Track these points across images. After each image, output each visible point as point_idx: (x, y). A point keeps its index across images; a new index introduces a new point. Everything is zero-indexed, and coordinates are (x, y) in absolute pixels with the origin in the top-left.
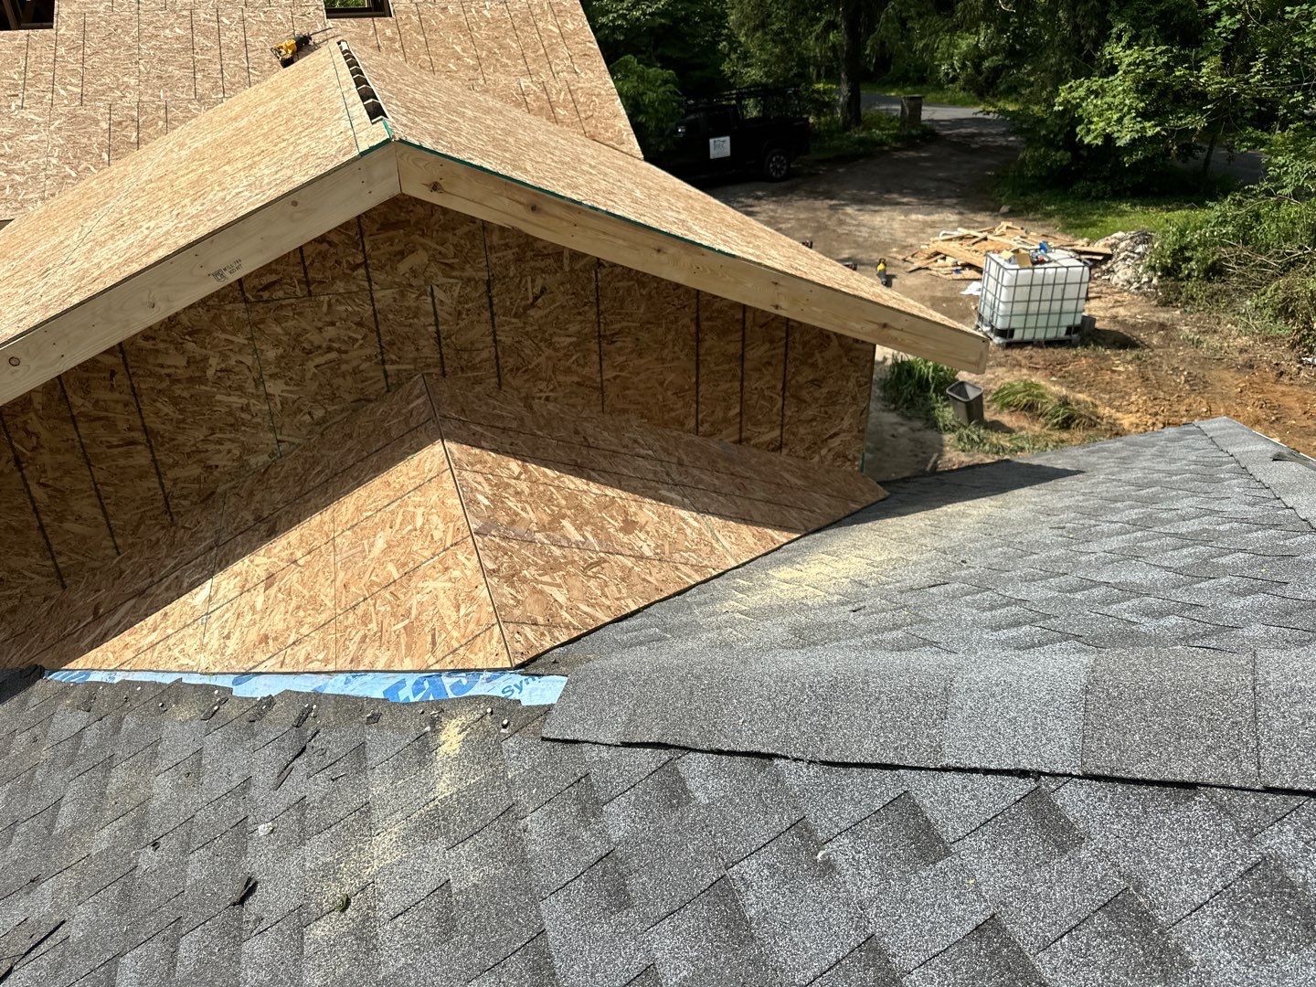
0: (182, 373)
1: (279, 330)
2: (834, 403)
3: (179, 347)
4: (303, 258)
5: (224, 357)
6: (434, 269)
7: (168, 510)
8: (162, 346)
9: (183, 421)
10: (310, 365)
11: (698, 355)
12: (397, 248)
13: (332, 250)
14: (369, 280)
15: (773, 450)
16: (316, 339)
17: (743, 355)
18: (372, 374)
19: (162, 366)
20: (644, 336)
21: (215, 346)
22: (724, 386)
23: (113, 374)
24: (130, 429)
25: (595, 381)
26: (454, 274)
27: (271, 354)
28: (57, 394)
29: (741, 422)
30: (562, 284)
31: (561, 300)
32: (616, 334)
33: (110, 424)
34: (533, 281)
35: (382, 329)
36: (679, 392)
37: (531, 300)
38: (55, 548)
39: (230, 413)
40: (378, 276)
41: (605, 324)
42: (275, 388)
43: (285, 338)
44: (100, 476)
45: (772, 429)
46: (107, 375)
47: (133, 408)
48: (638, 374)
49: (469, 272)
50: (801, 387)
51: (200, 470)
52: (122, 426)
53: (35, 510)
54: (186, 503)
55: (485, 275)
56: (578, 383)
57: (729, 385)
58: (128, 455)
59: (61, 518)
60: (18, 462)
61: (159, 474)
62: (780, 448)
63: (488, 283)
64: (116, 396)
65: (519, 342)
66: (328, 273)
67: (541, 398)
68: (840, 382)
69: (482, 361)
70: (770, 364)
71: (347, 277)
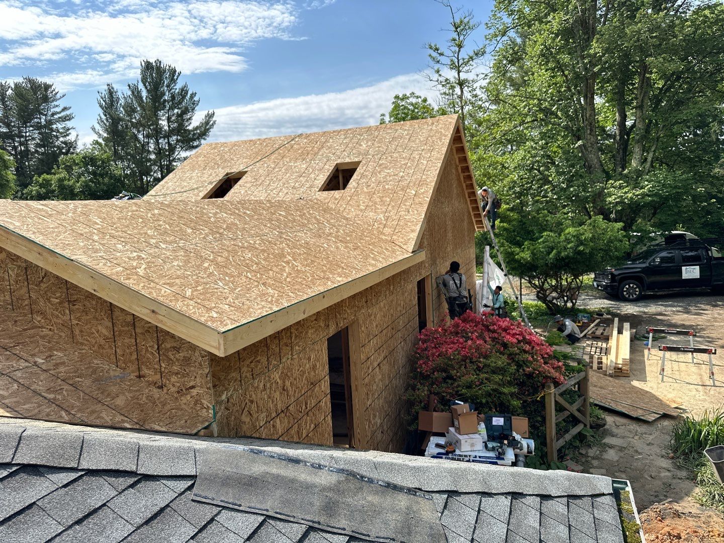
2: (189, 365)
11: (112, 319)
15: (159, 388)
20: (87, 304)
22: (127, 340)
25: (69, 324)
26: (15, 263)
29: (138, 364)
31: (52, 280)
32: (75, 301)
34: (42, 270)
36: (106, 339)
37: (41, 278)
41: (70, 295)
45: (156, 374)
49: (19, 263)
55: (24, 265)
56: (62, 324)
57: (130, 340)
63: (26, 268)
65: (38, 298)
67: (47, 329)
68: (190, 352)
69: (26, 305)
70: (149, 332)
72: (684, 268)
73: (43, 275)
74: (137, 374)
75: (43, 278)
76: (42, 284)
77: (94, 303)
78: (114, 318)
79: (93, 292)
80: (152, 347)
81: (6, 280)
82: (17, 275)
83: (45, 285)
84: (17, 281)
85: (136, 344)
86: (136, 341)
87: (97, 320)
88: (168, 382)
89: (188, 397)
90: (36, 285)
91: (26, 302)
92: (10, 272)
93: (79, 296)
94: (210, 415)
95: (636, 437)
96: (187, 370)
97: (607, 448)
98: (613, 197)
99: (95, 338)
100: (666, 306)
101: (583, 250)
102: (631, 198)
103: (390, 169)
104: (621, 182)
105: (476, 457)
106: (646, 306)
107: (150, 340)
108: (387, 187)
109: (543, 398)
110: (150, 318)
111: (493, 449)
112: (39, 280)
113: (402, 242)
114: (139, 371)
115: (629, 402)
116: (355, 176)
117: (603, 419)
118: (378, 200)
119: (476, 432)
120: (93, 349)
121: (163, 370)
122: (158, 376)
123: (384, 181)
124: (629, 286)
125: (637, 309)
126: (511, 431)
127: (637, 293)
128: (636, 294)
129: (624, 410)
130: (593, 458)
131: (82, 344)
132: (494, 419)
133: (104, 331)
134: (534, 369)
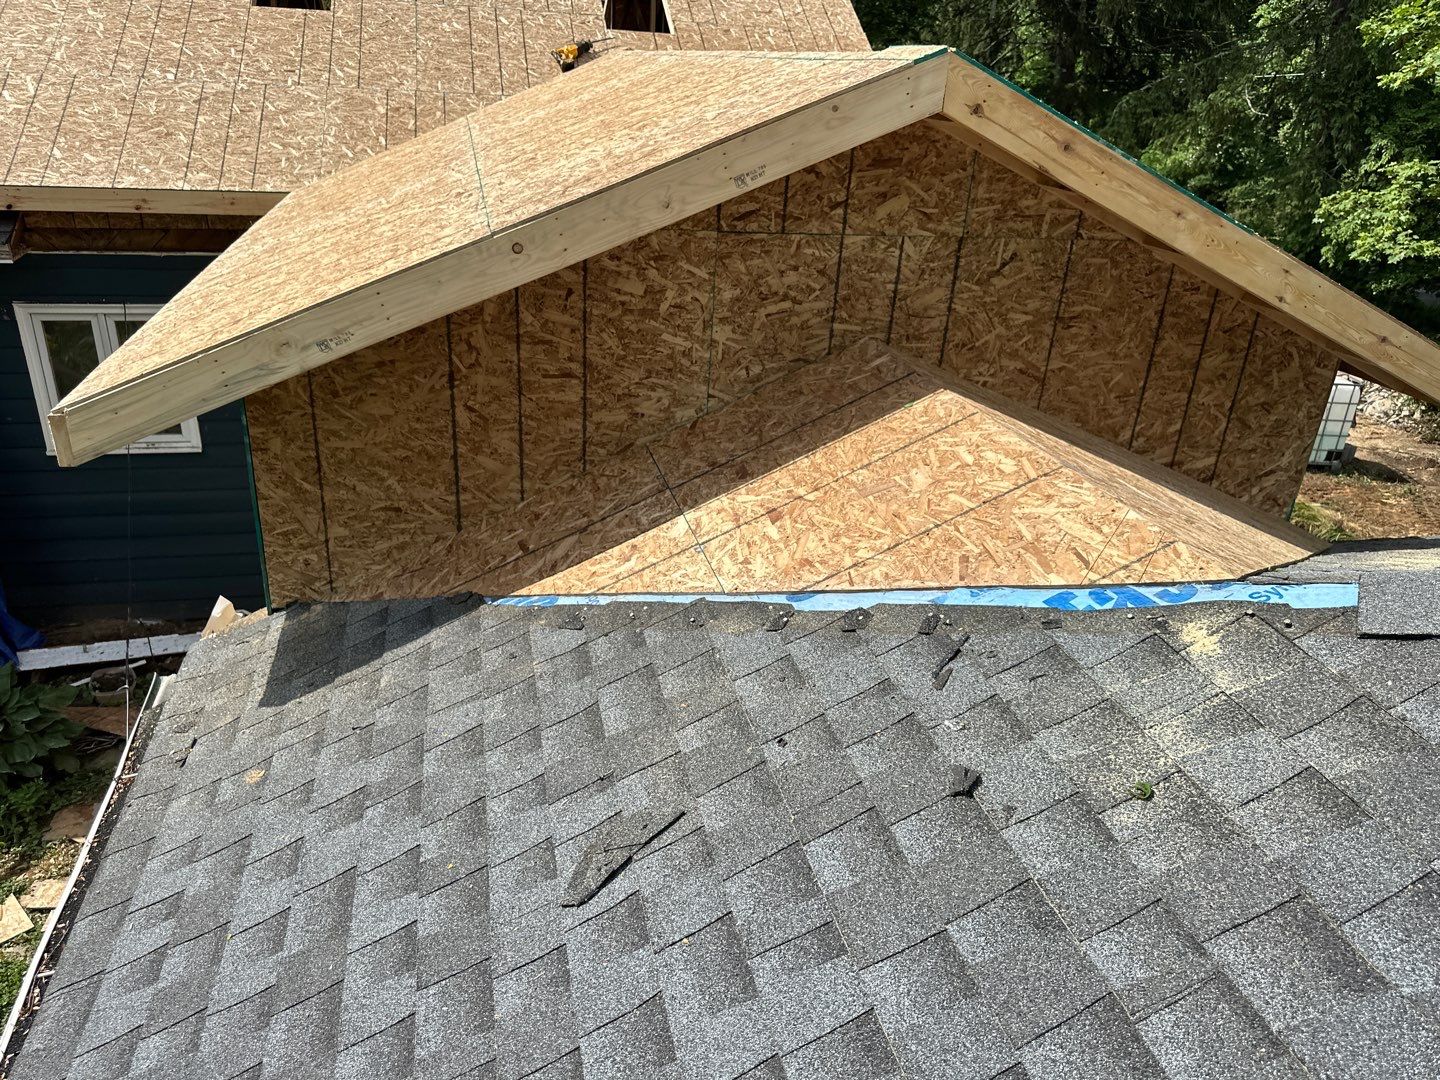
0: (637, 304)
1: (742, 268)
2: (1279, 434)
3: (641, 273)
4: (787, 187)
5: (682, 291)
6: (911, 217)
7: (583, 457)
8: (625, 268)
9: (624, 358)
10: (763, 312)
11: (1152, 355)
12: (882, 189)
13: (818, 183)
14: (845, 222)
15: (1204, 481)
16: (774, 281)
17: (1198, 362)
18: (819, 332)
19: (618, 291)
20: (1103, 325)
21: (676, 277)
22: (1172, 396)
23: (570, 292)
24: (570, 359)
25: (1038, 369)
26: (930, 226)
27: (727, 295)
28: (509, 307)
29: (1178, 442)
30: (1035, 251)
31: (1029, 269)
32: (1074, 318)
33: (552, 350)
34: (1006, 245)
35: (842, 280)
36: (1123, 397)
37: (998, 266)
38: (462, 482)
39: (671, 357)
40: (855, 219)
41: (1067, 304)
42: (721, 334)
43: (745, 278)
44: (528, 407)
45: (1208, 455)
46: (563, 293)
47: (578, 336)
48: (1086, 368)
49: (945, 226)
50: (1249, 409)
51: (624, 417)
52: (564, 354)
53: (454, 437)
54: (602, 451)
55: (959, 231)
56: (1021, 371)
57: (1176, 395)
58: (560, 388)
59: (476, 451)
60: (451, 378)
61: (585, 414)
62: (1211, 479)
63: (961, 241)
64: (566, 318)
65: (973, 314)
66: (806, 210)
67: (978, 382)
69: (933, 331)
70: (1224, 377)
71: (824, 216)
73: (1007, 258)
74: (1168, 460)
75: (1004, 265)
76: (995, 280)
78: (1158, 351)
80: (1220, 406)
81: (890, 269)
82: (931, 256)
83: (1006, 282)
84: (923, 273)
85: (1188, 403)
86: (1189, 397)
87: (1114, 355)
90: (978, 283)
91: (935, 323)
92: (909, 247)
93: (1086, 307)
94: (1284, 516)
99: (1096, 396)
107: (1219, 393)
112: (990, 269)
114: (1175, 454)
121: (1226, 447)
122: (1212, 460)
123: (754, 26)
133: (1125, 381)
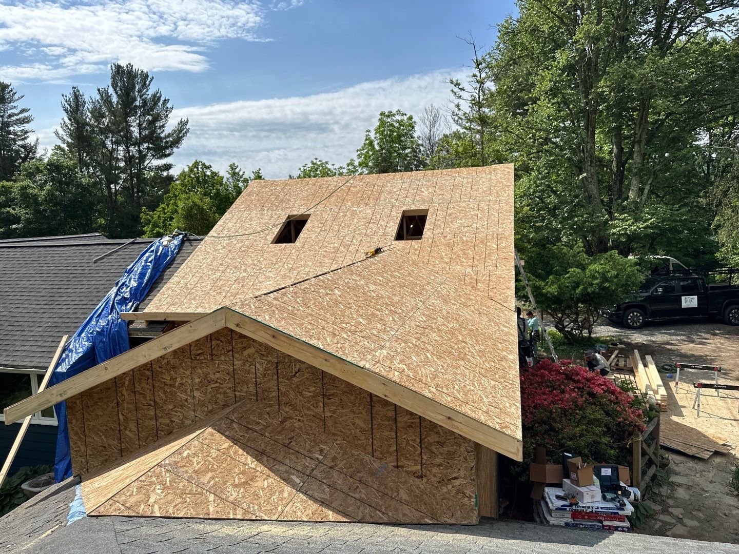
0: (168, 382)
1: (200, 371)
3: (169, 372)
5: (182, 379)
6: (256, 355)
7: (157, 435)
8: (164, 371)
9: (166, 401)
10: (209, 387)
11: (372, 414)
12: (244, 345)
13: (222, 344)
14: (233, 357)
16: (212, 376)
17: (396, 419)
18: (230, 395)
19: (163, 378)
20: (345, 399)
21: (180, 374)
22: (387, 433)
23: (148, 378)
24: (150, 400)
25: (321, 416)
26: (264, 358)
27: (197, 380)
28: (132, 382)
29: (397, 456)
30: (307, 369)
31: (307, 375)
32: (331, 395)
33: (145, 398)
34: (295, 365)
35: (236, 377)
36: (363, 431)
38: (122, 440)
39: (181, 401)
40: (236, 355)
41: (326, 390)
42: (197, 394)
43: (202, 375)
44: (139, 415)
45: (416, 465)
46: (146, 378)
47: (152, 392)
49: (270, 358)
51: (169, 422)
52: (148, 398)
53: (119, 424)
54: (163, 433)
55: (276, 360)
56: (313, 416)
57: (389, 433)
58: (148, 410)
59: (125, 429)
60: (118, 404)
61: (156, 419)
62: (421, 477)
63: (277, 364)
64: (148, 386)
65: (288, 391)
66: (219, 352)
67: (296, 419)
68: (455, 447)
69: (273, 397)
70: (412, 427)
71: (225, 355)
72: (683, 298)
73: (297, 369)
74: (395, 464)
75: (296, 373)
76: (294, 379)
77: (352, 398)
78: (374, 412)
79: (384, 397)
80: (414, 440)
81: (252, 373)
82: (266, 369)
83: (298, 380)
84: (265, 375)
85: (396, 437)
86: (396, 434)
87: (354, 413)
88: (428, 472)
89: (450, 487)
90: (287, 379)
91: (274, 394)
92: (257, 364)
93: (335, 391)
94: (472, 503)
95: (698, 475)
96: (451, 463)
97: (676, 487)
98: (618, 229)
99: (350, 430)
100: (670, 334)
101: (609, 286)
102: (635, 230)
103: (461, 219)
104: (626, 215)
105: (598, 508)
106: (652, 335)
107: (411, 434)
108: (464, 238)
109: (631, 445)
110: (445, 423)
111: (612, 500)
112: (291, 374)
113: (501, 300)
114: (398, 462)
115: (681, 440)
116: (427, 226)
117: (667, 459)
118: (460, 252)
119: (592, 484)
120: (347, 439)
121: (424, 461)
122: (419, 467)
123: (460, 233)
124: (633, 314)
125: (645, 338)
126: (619, 481)
127: (641, 321)
128: (639, 322)
129: (679, 448)
130: (668, 497)
131: (334, 434)
132: (603, 470)
133: (362, 424)
134: (625, 420)
